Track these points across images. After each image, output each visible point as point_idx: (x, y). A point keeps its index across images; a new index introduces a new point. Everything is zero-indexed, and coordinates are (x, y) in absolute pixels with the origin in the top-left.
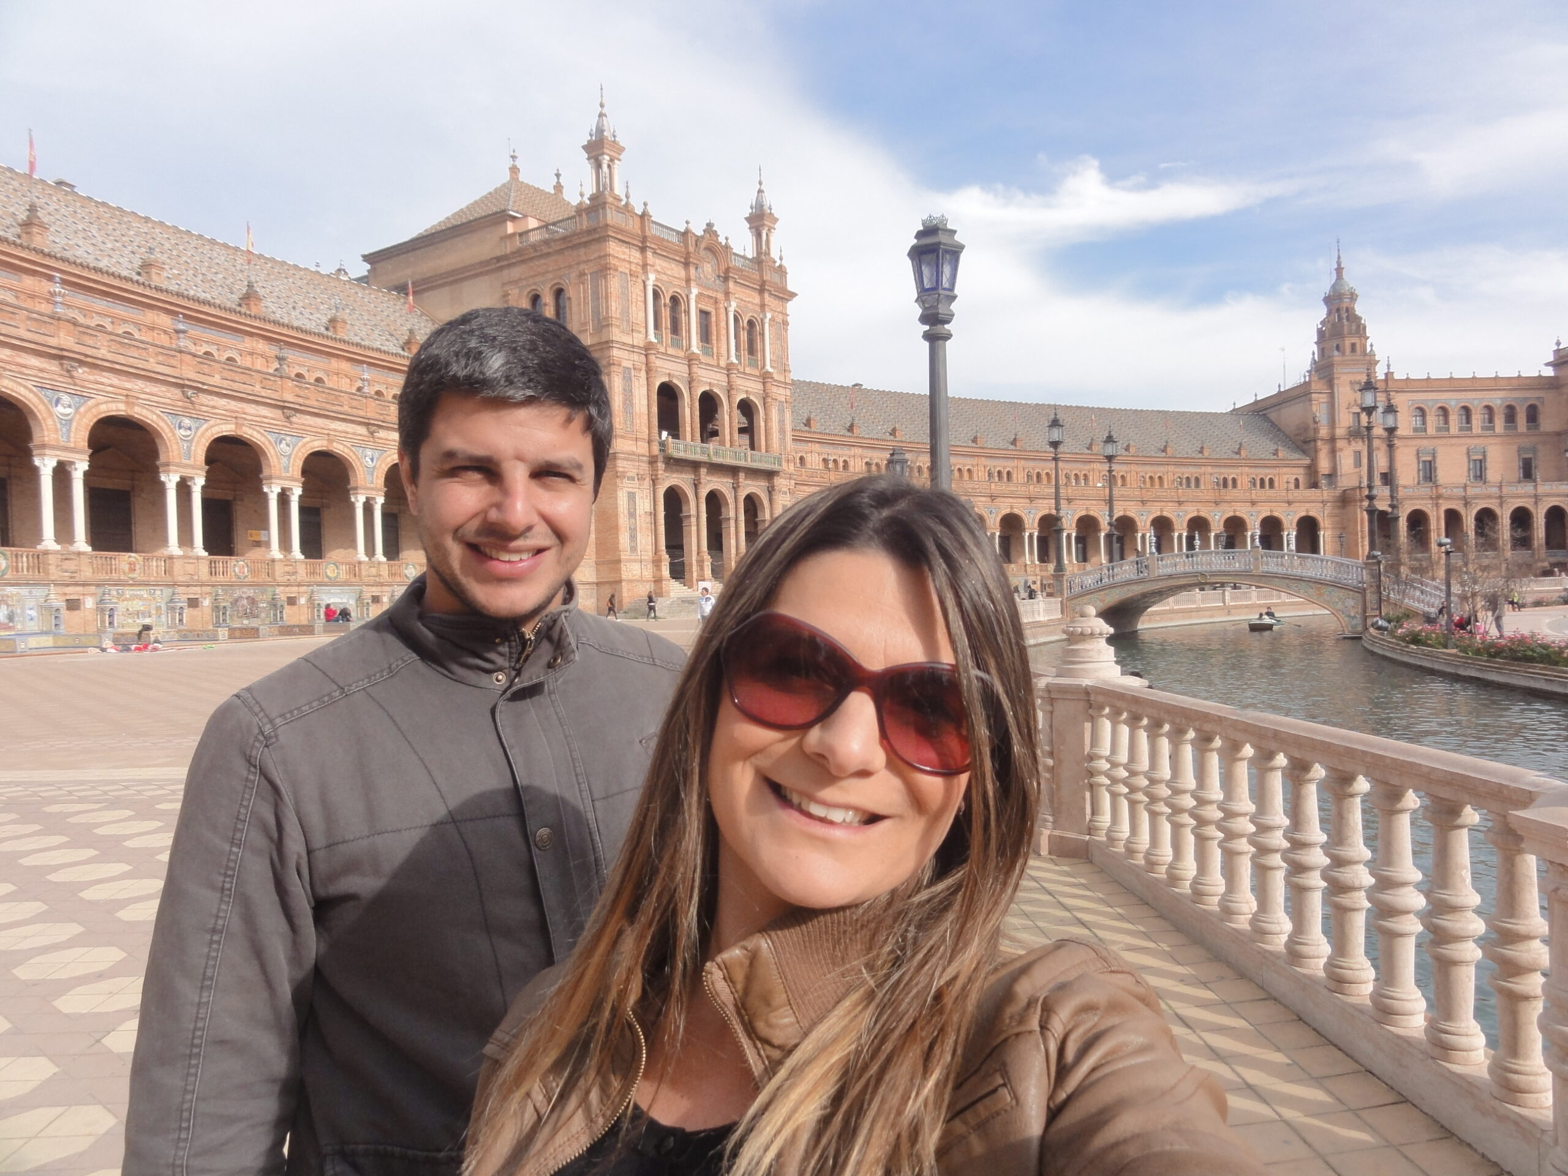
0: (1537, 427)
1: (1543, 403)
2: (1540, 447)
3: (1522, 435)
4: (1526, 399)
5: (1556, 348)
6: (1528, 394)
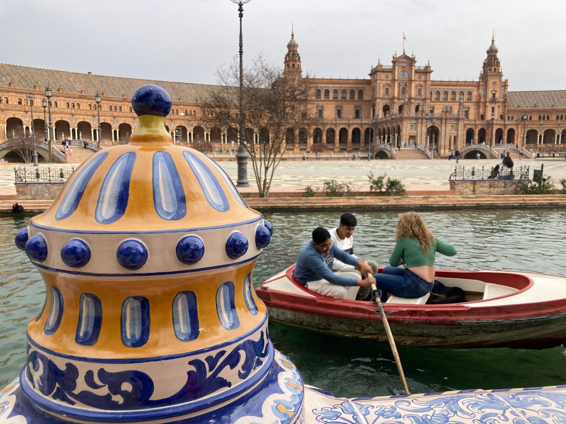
0: (362, 98)
1: (364, 90)
2: (363, 106)
3: (356, 101)
4: (358, 88)
5: (371, 69)
6: (359, 86)
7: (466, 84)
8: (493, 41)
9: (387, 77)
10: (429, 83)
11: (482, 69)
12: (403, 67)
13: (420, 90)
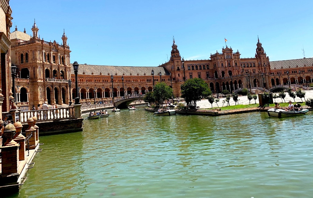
1: (209, 64)
2: (209, 72)
3: (206, 70)
5: (211, 55)
6: (207, 63)
7: (252, 59)
8: (259, 40)
9: (221, 58)
10: (240, 60)
11: (256, 53)
12: (228, 53)
13: (236, 63)
